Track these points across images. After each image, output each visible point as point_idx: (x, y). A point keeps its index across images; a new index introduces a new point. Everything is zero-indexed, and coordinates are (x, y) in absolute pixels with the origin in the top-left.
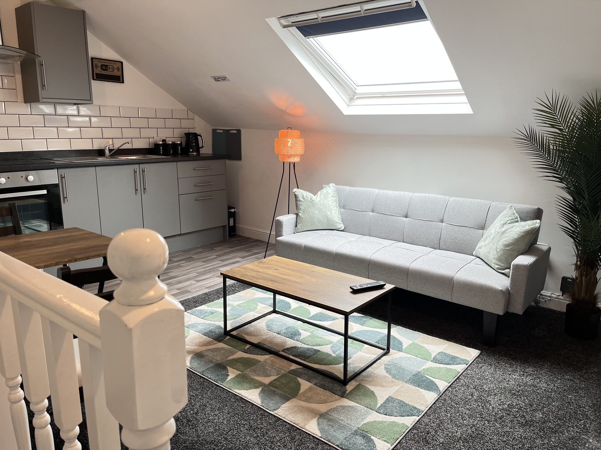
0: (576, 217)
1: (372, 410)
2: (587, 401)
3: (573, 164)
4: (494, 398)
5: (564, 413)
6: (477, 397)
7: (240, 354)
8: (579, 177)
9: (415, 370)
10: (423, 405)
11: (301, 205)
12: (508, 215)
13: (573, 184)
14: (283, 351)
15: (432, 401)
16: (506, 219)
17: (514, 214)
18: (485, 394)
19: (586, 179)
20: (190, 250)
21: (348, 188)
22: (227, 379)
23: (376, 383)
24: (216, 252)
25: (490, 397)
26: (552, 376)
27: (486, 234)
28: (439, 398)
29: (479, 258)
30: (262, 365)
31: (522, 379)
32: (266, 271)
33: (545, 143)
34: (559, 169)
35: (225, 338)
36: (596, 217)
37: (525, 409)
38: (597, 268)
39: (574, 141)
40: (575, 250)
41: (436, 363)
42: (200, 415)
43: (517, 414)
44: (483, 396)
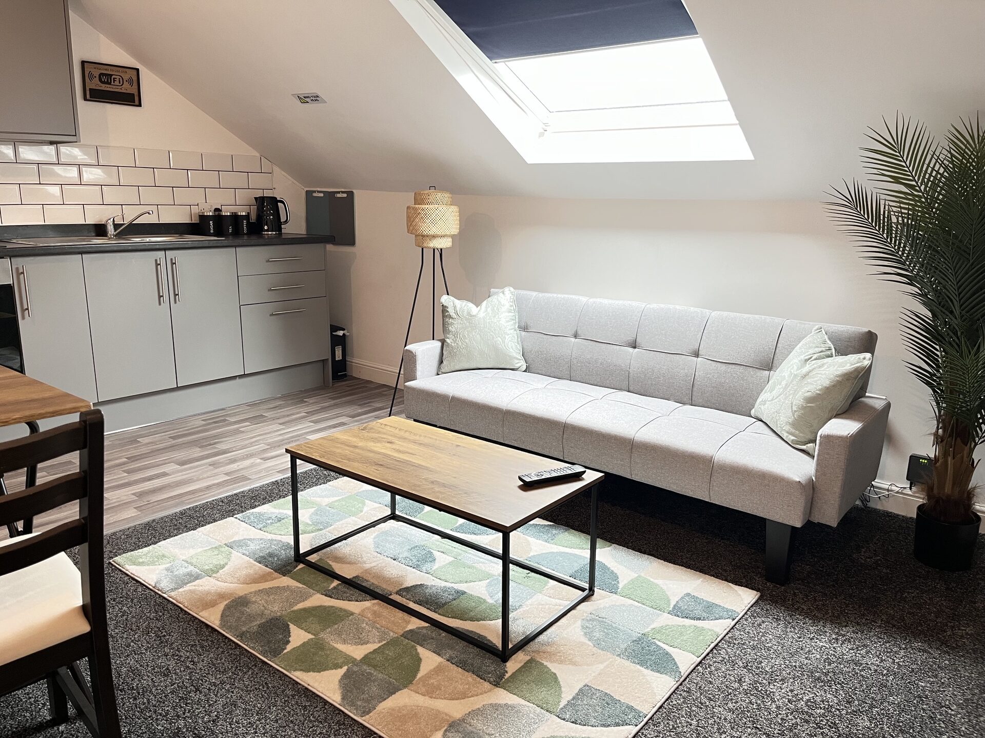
0: (938, 347)
1: (550, 712)
2: (953, 694)
3: (933, 251)
4: (781, 688)
5: (910, 719)
6: (750, 684)
7: (318, 600)
8: (944, 274)
9: (638, 630)
10: (646, 701)
11: (452, 324)
12: (814, 343)
13: (933, 288)
14: (397, 593)
15: (665, 694)
16: (811, 351)
17: (825, 342)
18: (764, 678)
19: (956, 279)
20: (262, 402)
21: (534, 294)
22: (284, 649)
23: (562, 658)
24: (307, 406)
25: (774, 685)
26: (889, 643)
27: (774, 377)
28: (678, 688)
29: (761, 421)
30: (355, 620)
31: (834, 648)
32: (371, 445)
33: (882, 213)
34: (907, 259)
35: (295, 568)
36: (976, 348)
37: (838, 710)
38: (975, 442)
39: (935, 208)
40: (934, 407)
41: (678, 616)
42: (221, 725)
43: (822, 720)
44: (760, 683)
